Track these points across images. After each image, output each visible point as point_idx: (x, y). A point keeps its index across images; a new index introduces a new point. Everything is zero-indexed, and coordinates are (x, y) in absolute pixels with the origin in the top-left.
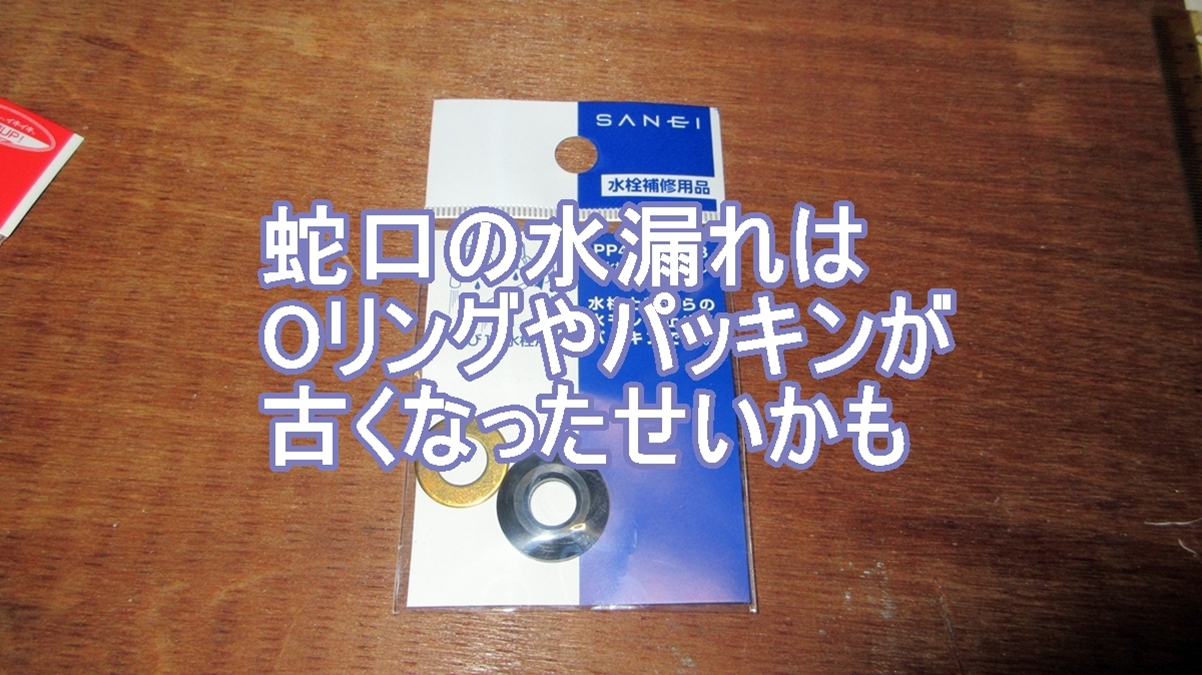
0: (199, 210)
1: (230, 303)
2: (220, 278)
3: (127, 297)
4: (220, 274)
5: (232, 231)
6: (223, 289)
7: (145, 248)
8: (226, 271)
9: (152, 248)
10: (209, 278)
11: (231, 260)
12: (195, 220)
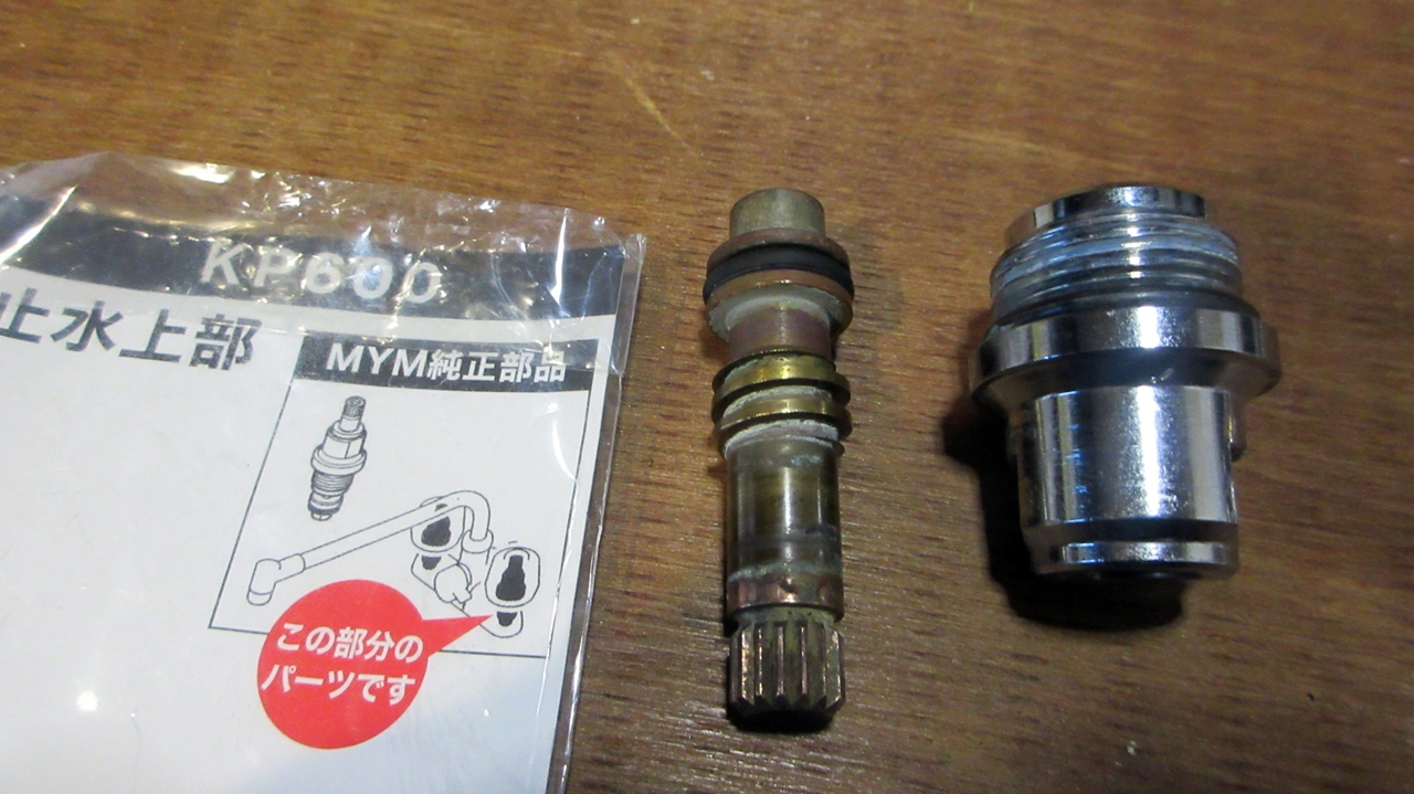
0: (385, 12)
1: (429, 164)
2: (412, 122)
3: (237, 142)
4: (414, 116)
5: (441, 48)
6: (417, 141)
7: (280, 64)
8: (424, 111)
9: (294, 65)
10: (394, 123)
11: (435, 94)
12: (376, 28)
